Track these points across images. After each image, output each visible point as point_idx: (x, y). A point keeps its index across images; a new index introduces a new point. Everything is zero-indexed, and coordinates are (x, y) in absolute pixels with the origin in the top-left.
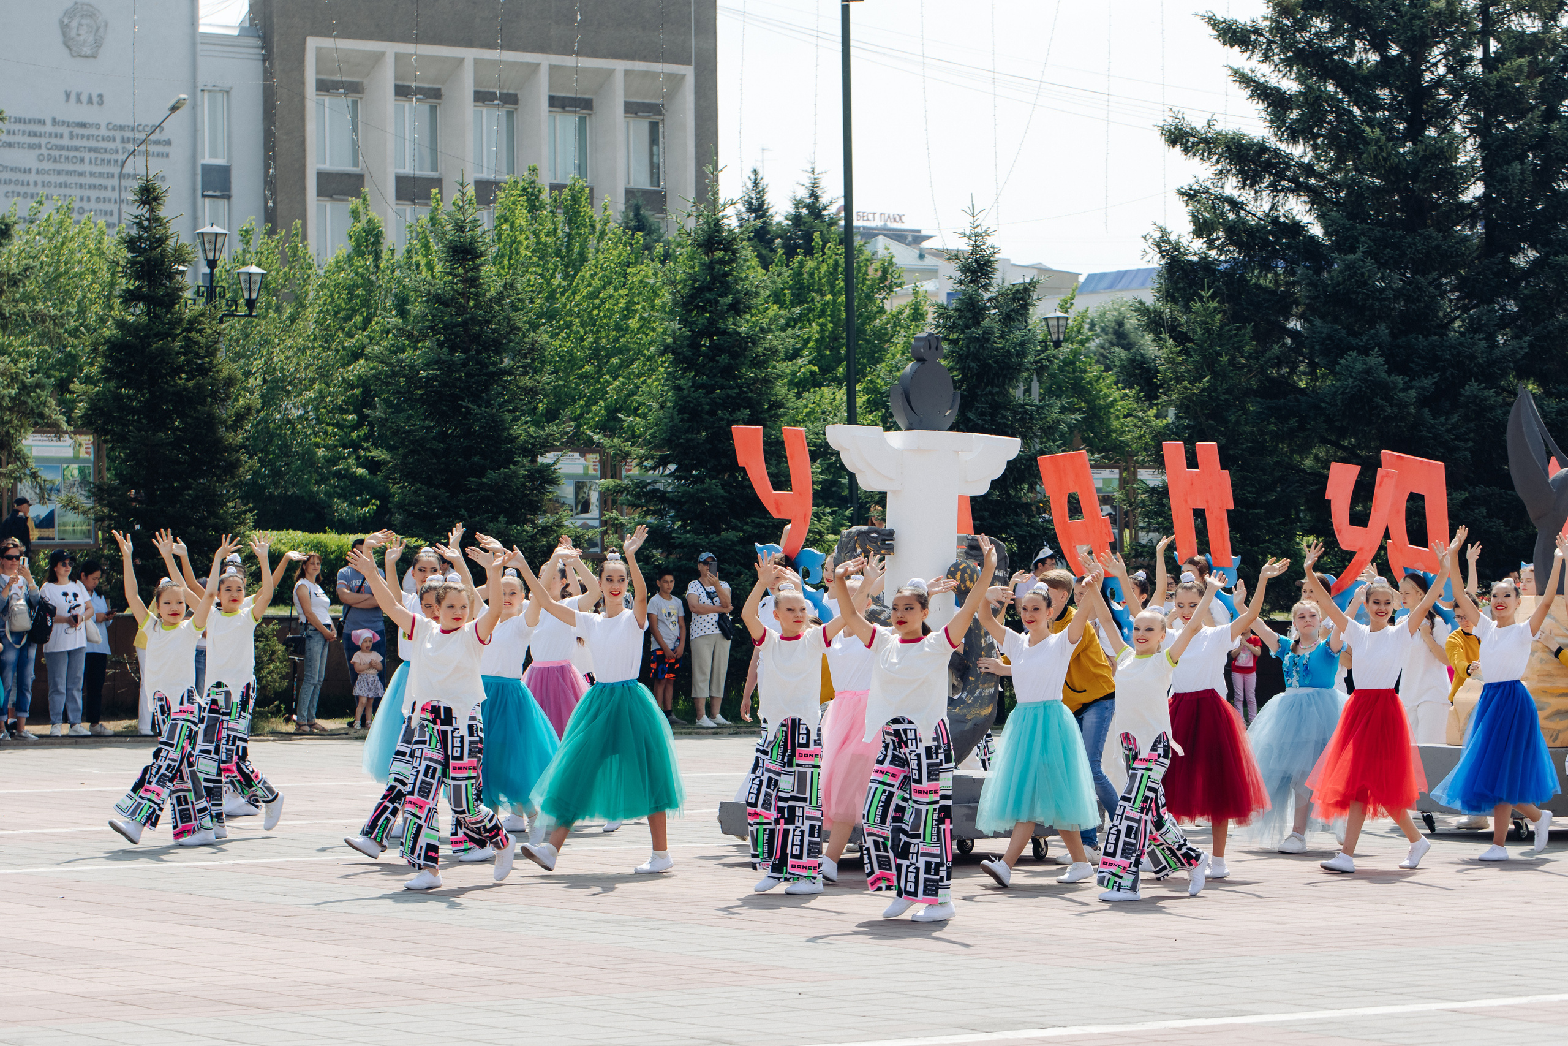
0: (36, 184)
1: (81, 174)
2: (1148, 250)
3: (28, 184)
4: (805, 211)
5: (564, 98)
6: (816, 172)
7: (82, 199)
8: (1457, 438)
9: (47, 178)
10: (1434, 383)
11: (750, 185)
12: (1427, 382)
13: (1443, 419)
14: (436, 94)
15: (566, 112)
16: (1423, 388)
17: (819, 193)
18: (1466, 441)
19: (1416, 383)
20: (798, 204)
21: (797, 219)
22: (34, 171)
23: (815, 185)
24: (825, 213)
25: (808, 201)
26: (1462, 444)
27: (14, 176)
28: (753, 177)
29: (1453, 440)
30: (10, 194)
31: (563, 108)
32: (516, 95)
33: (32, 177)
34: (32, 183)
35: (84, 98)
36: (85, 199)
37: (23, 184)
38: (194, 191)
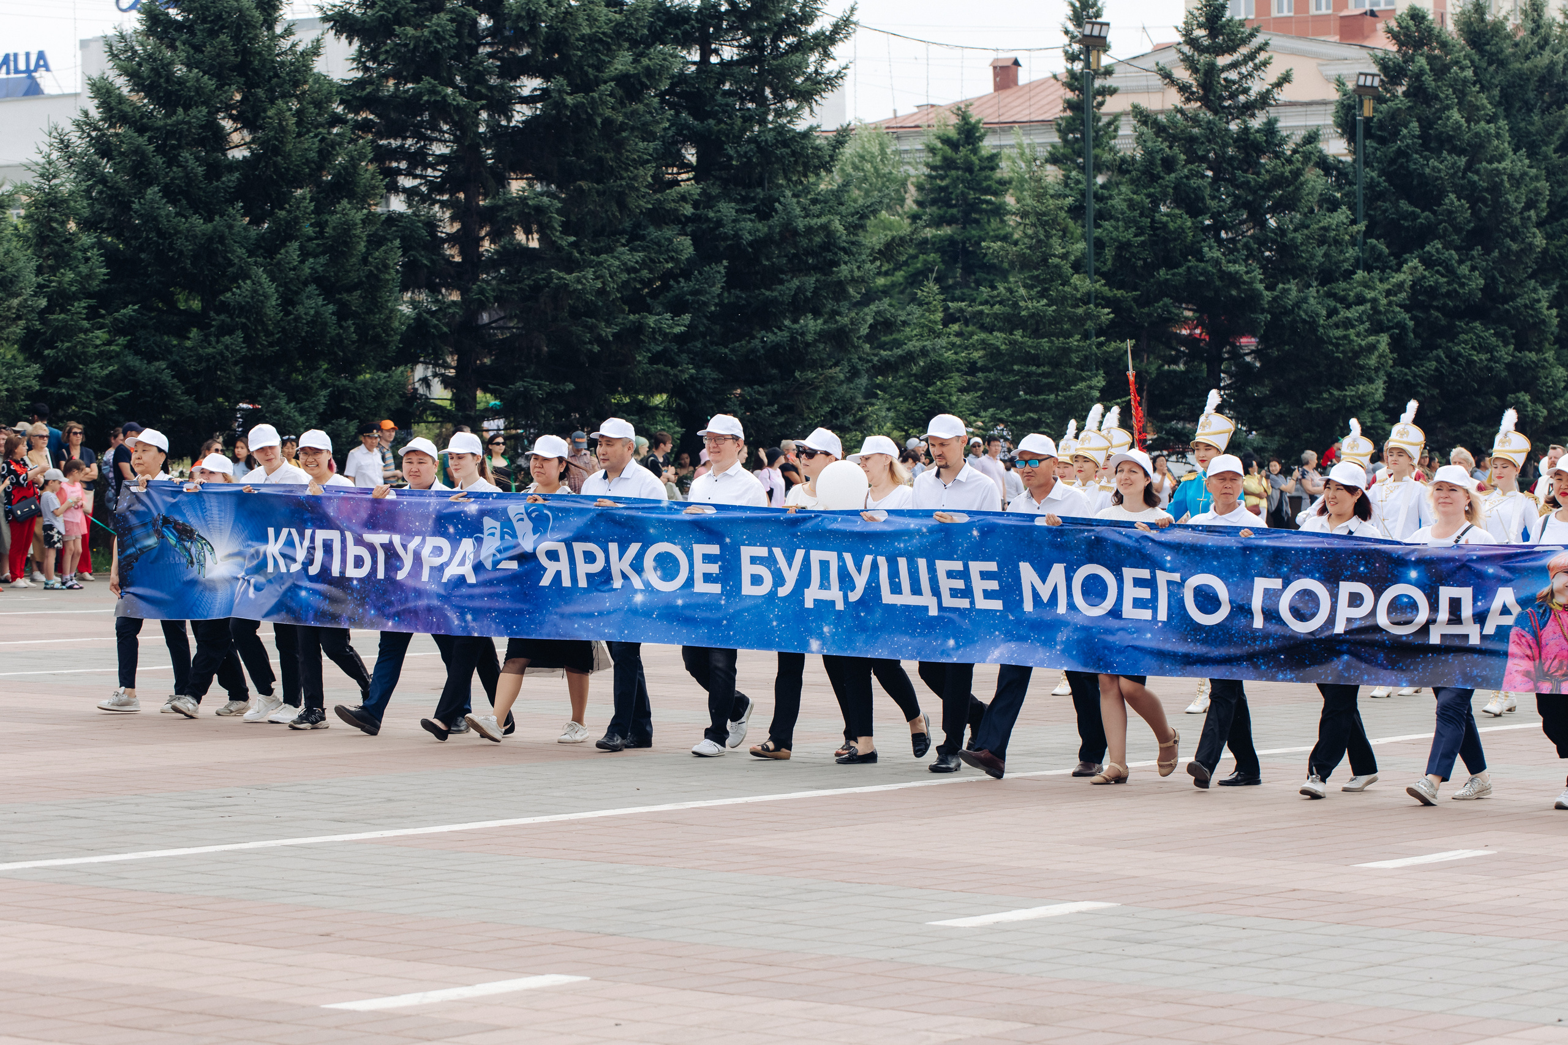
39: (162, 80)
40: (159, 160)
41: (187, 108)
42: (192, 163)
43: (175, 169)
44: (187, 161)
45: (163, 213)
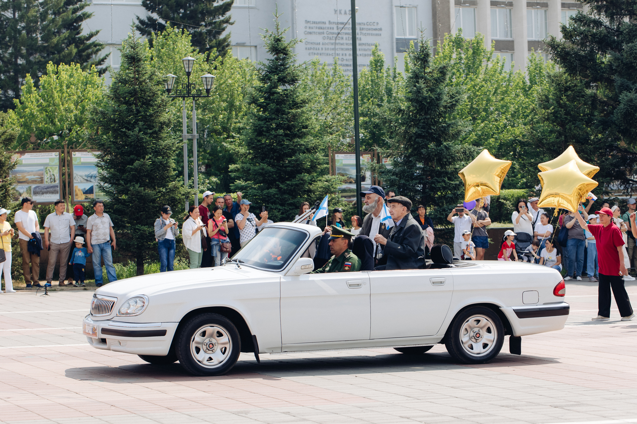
0: (322, 49)
1: (342, 44)
3: (319, 49)
5: (569, 4)
7: (343, 55)
9: (327, 47)
14: (510, 4)
15: (570, 9)
22: (321, 43)
27: (312, 46)
30: (311, 54)
31: (569, 8)
32: (547, 3)
33: (321, 46)
34: (320, 49)
35: (343, 12)
36: (344, 55)
37: (316, 50)
38: (392, 49)
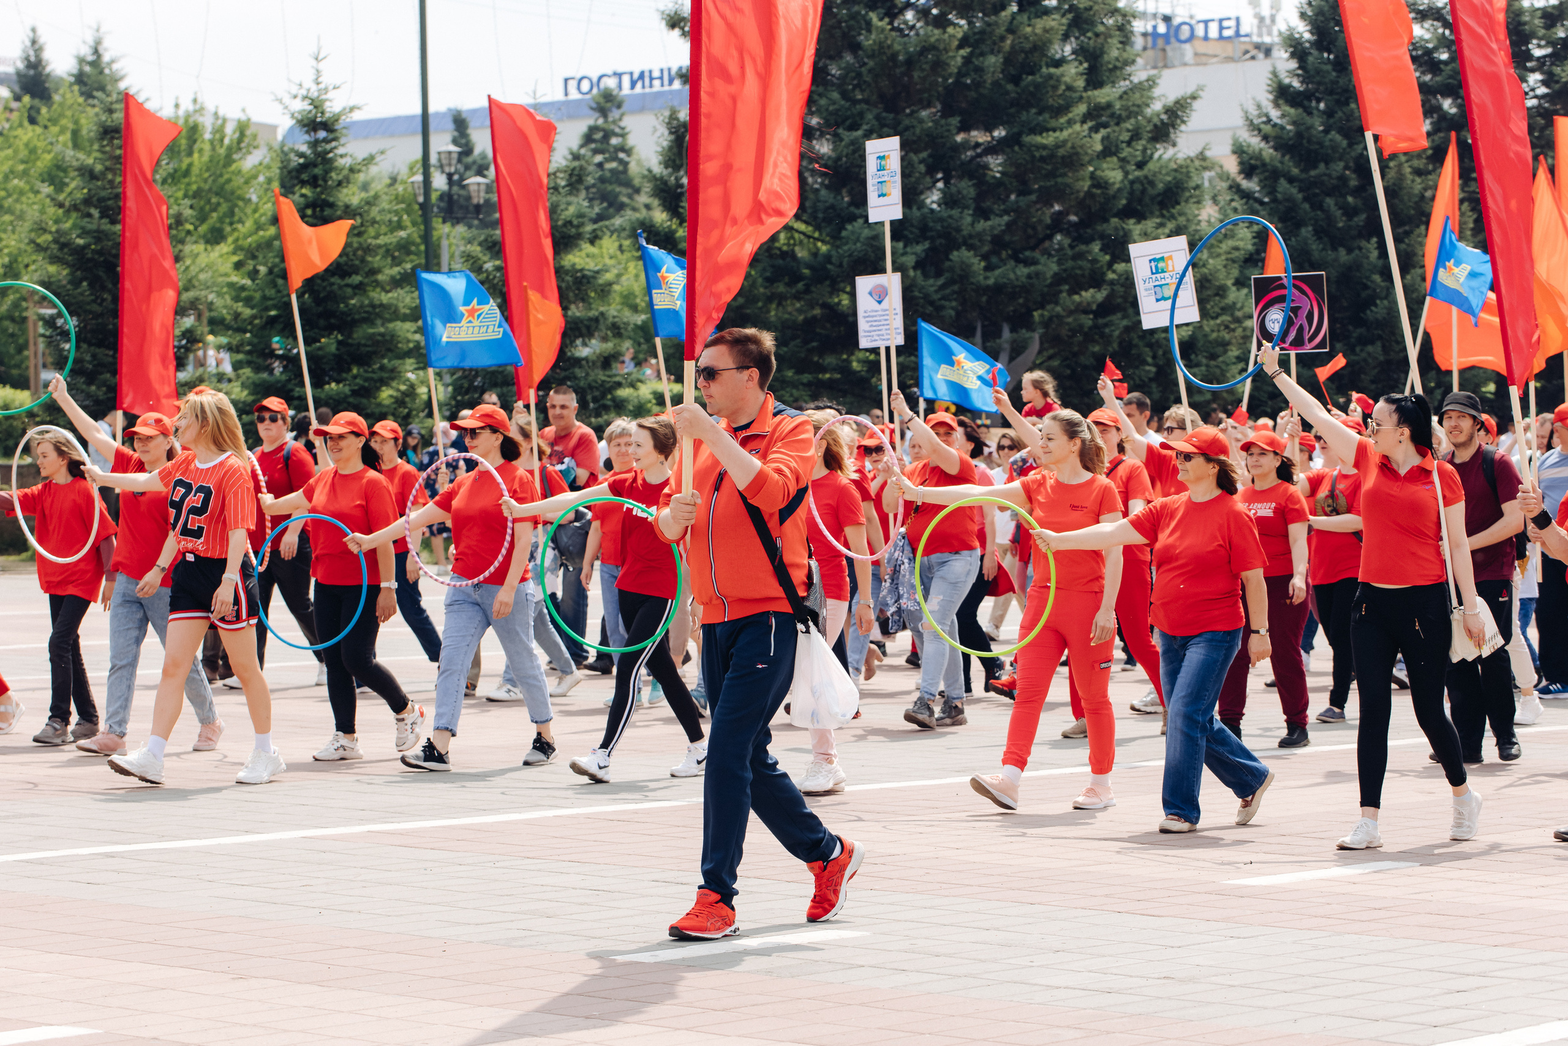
2: (658, 127)
4: (87, 69)
6: (102, 30)
8: (943, 298)
10: (924, 250)
11: (28, 44)
12: (919, 248)
13: (931, 281)
16: (915, 254)
17: (101, 50)
18: (950, 300)
19: (908, 249)
20: (81, 61)
21: (80, 79)
23: (98, 43)
24: (107, 71)
25: (90, 58)
26: (947, 303)
28: (31, 34)
29: (940, 299)
39: (1305, 141)
40: (1306, 206)
41: (1327, 163)
42: (1333, 208)
43: (1319, 213)
44: (1329, 206)
45: (1314, 247)
